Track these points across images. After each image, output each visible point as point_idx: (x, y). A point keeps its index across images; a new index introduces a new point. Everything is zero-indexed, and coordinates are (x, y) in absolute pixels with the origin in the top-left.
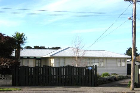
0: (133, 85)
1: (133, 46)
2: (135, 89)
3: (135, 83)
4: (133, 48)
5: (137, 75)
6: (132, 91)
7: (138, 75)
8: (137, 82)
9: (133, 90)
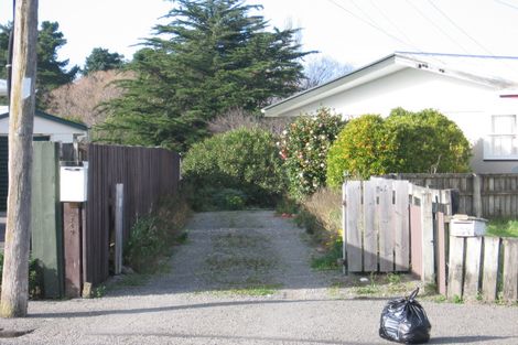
0: (19, 277)
1: (23, 10)
2: (34, 307)
3: (35, 266)
4: (18, 25)
5: (45, 207)
6: (12, 321)
7: (52, 211)
8: (50, 261)
9: (20, 312)
